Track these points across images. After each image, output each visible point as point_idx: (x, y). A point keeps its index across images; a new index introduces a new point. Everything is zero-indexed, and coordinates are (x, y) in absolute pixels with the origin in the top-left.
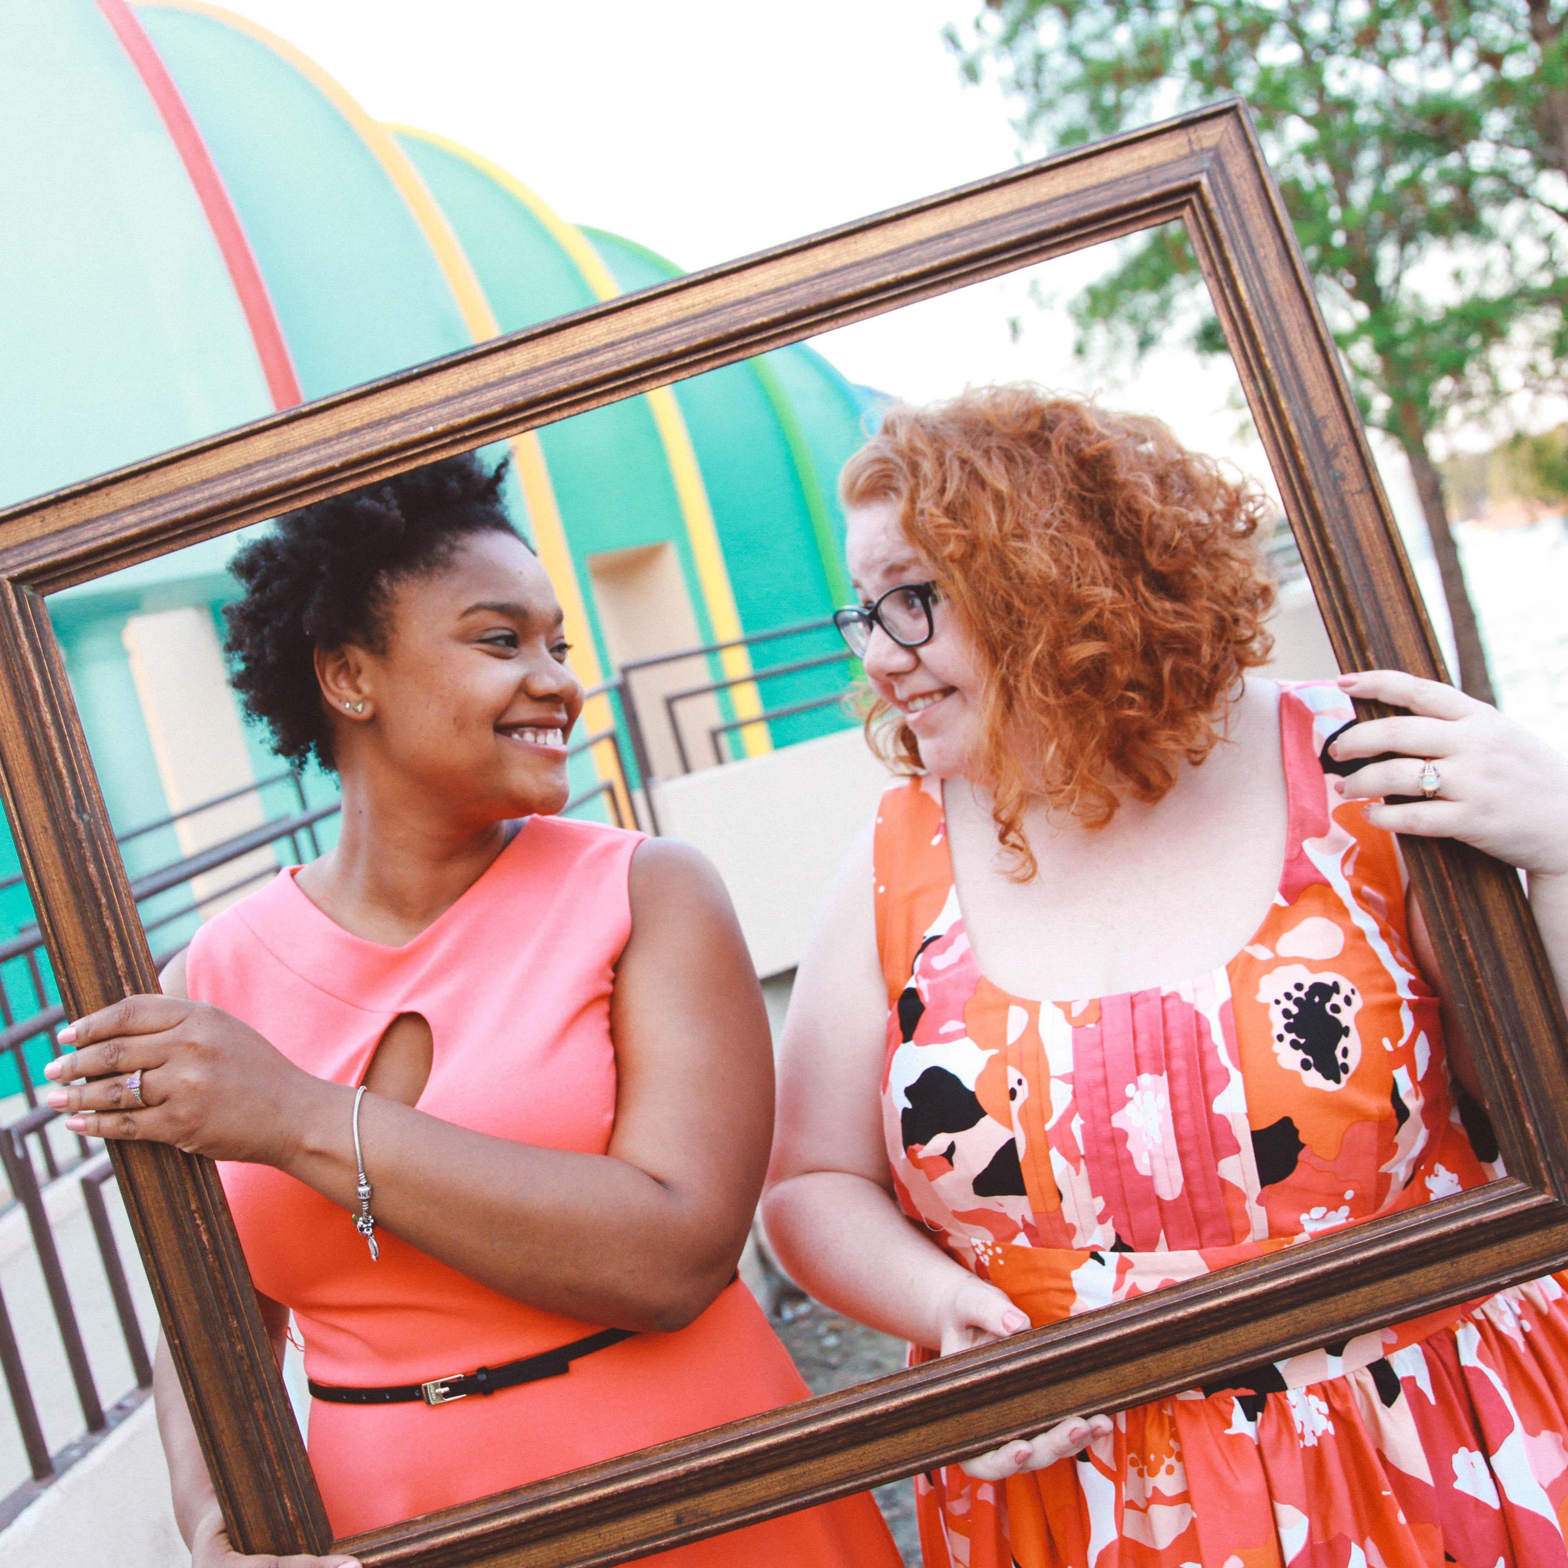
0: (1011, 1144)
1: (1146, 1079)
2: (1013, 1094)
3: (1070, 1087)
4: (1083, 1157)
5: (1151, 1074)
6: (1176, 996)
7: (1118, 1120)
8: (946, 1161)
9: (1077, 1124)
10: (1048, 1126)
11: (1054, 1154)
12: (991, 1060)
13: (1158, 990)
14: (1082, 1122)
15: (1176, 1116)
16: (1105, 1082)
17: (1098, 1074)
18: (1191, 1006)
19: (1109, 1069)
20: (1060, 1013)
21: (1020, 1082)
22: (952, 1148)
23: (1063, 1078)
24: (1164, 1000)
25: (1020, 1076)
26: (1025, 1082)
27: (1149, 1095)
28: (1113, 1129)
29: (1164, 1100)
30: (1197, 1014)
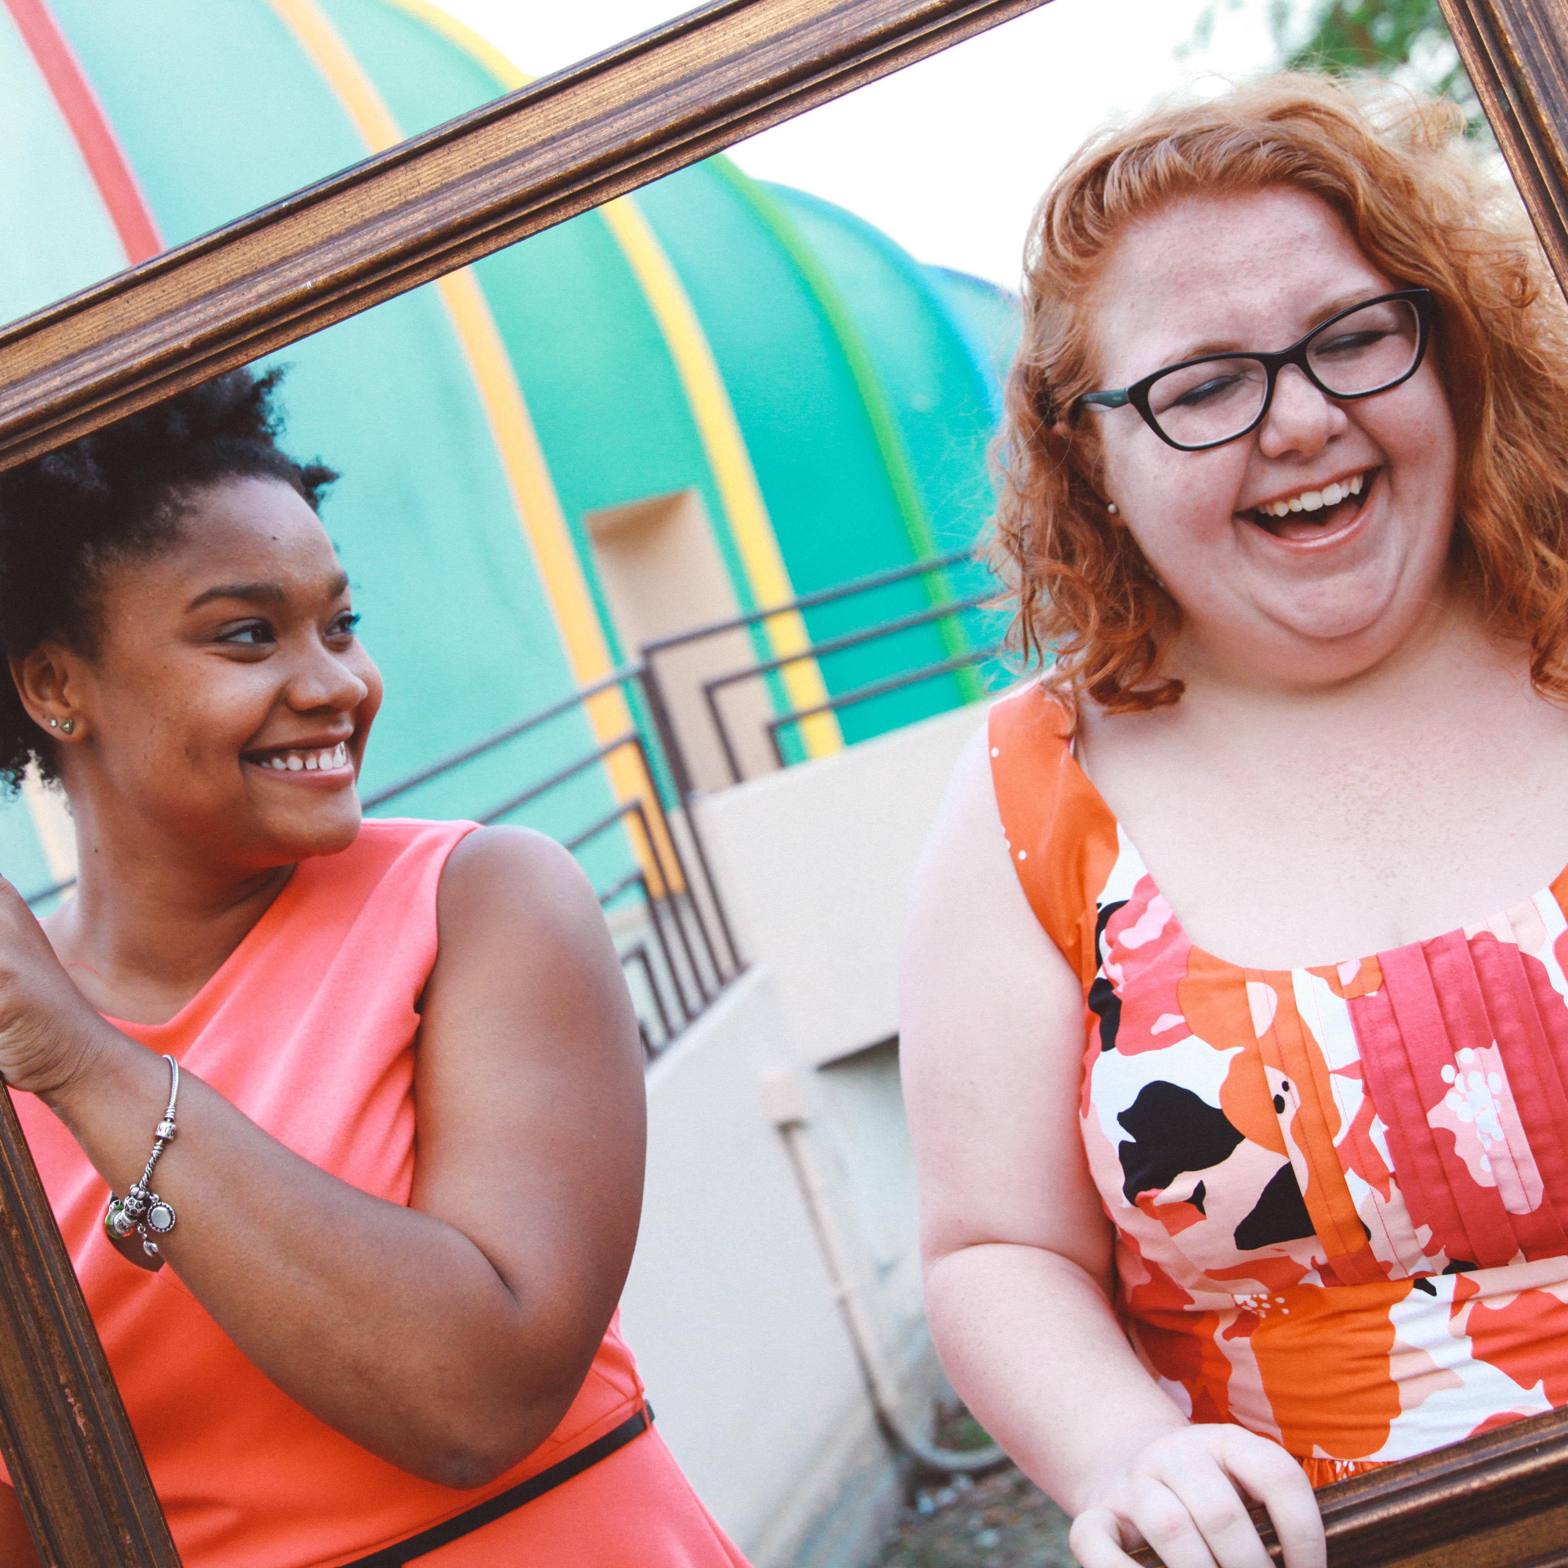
0: (1287, 1173)
1: (1466, 1055)
2: (1279, 1104)
3: (1359, 1083)
4: (1393, 1175)
5: (1473, 1048)
6: (1486, 936)
7: (1436, 1118)
8: (1194, 1208)
9: (1378, 1132)
10: (1337, 1141)
11: (1351, 1177)
12: (1236, 1062)
13: (1460, 933)
14: (1385, 1128)
15: (1519, 1098)
16: (1409, 1068)
17: (1395, 1059)
18: (1513, 947)
19: (1411, 1051)
20: (1321, 983)
21: (1286, 1086)
22: (1200, 1191)
23: (1344, 1072)
24: (1471, 944)
25: (1283, 1078)
26: (1292, 1084)
27: (1475, 1078)
28: (1431, 1131)
29: (1499, 1081)
30: (1524, 956)
